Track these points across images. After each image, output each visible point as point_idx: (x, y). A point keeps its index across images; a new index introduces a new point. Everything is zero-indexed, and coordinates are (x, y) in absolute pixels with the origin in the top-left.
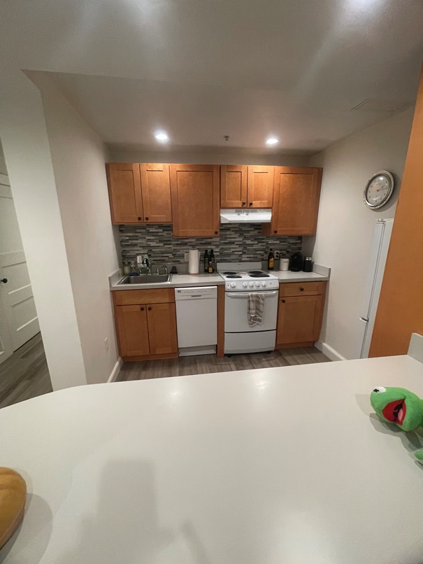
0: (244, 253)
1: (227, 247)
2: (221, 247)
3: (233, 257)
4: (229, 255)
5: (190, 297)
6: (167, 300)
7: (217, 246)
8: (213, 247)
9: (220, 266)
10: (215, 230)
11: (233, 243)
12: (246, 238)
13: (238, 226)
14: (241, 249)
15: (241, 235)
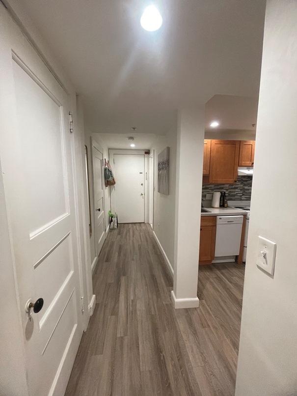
0: (243, 195)
1: (234, 190)
2: (229, 190)
3: (236, 197)
4: (234, 196)
5: (227, 223)
6: (211, 224)
7: (227, 190)
8: (225, 190)
9: (230, 203)
10: (234, 180)
11: (237, 188)
12: (245, 185)
13: (240, 177)
14: (241, 192)
15: (242, 183)
